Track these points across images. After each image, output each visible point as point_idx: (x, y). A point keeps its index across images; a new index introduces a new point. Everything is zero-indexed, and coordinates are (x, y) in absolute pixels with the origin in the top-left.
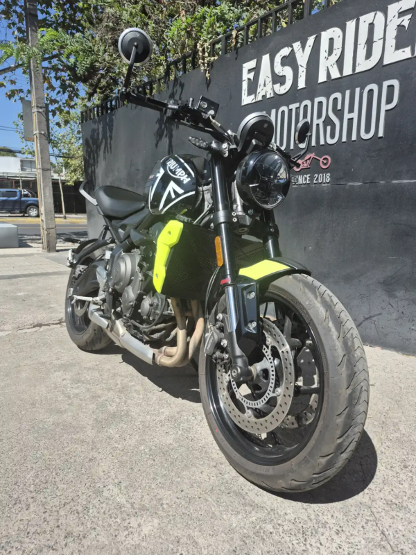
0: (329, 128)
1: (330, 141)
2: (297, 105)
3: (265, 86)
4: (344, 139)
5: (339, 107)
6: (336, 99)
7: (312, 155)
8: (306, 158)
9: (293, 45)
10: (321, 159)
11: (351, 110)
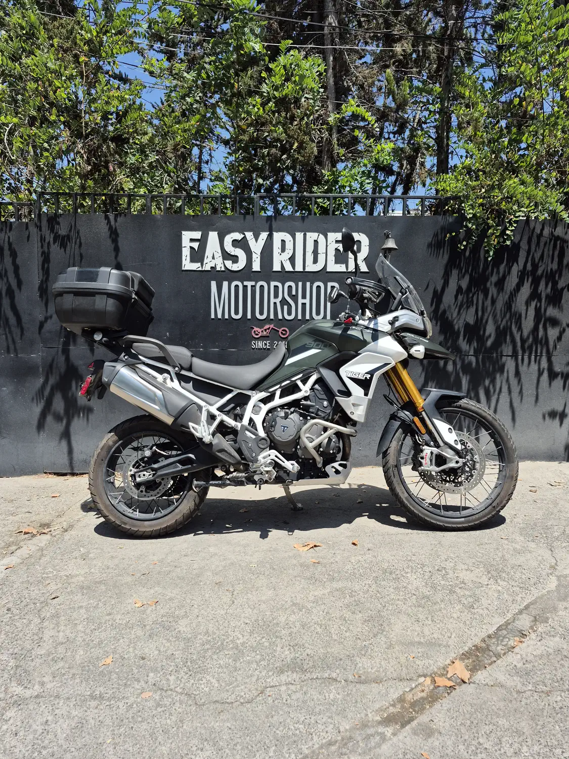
0: (286, 307)
1: (287, 317)
2: (253, 283)
3: (213, 258)
4: (300, 317)
5: (294, 293)
6: (290, 287)
7: (272, 326)
8: (265, 328)
9: (246, 233)
10: (280, 330)
11: (304, 297)
